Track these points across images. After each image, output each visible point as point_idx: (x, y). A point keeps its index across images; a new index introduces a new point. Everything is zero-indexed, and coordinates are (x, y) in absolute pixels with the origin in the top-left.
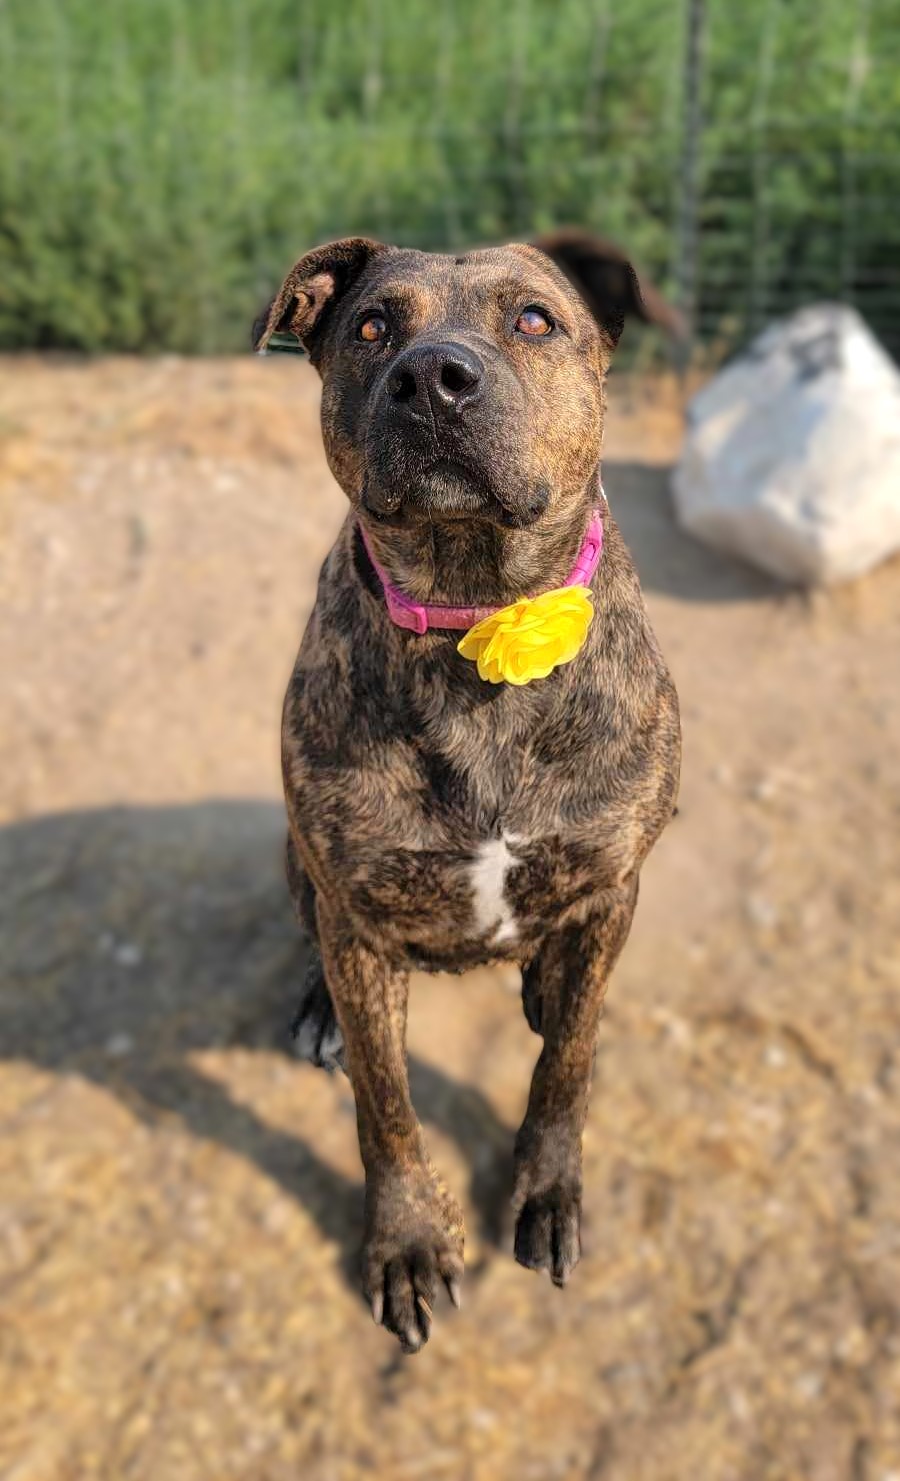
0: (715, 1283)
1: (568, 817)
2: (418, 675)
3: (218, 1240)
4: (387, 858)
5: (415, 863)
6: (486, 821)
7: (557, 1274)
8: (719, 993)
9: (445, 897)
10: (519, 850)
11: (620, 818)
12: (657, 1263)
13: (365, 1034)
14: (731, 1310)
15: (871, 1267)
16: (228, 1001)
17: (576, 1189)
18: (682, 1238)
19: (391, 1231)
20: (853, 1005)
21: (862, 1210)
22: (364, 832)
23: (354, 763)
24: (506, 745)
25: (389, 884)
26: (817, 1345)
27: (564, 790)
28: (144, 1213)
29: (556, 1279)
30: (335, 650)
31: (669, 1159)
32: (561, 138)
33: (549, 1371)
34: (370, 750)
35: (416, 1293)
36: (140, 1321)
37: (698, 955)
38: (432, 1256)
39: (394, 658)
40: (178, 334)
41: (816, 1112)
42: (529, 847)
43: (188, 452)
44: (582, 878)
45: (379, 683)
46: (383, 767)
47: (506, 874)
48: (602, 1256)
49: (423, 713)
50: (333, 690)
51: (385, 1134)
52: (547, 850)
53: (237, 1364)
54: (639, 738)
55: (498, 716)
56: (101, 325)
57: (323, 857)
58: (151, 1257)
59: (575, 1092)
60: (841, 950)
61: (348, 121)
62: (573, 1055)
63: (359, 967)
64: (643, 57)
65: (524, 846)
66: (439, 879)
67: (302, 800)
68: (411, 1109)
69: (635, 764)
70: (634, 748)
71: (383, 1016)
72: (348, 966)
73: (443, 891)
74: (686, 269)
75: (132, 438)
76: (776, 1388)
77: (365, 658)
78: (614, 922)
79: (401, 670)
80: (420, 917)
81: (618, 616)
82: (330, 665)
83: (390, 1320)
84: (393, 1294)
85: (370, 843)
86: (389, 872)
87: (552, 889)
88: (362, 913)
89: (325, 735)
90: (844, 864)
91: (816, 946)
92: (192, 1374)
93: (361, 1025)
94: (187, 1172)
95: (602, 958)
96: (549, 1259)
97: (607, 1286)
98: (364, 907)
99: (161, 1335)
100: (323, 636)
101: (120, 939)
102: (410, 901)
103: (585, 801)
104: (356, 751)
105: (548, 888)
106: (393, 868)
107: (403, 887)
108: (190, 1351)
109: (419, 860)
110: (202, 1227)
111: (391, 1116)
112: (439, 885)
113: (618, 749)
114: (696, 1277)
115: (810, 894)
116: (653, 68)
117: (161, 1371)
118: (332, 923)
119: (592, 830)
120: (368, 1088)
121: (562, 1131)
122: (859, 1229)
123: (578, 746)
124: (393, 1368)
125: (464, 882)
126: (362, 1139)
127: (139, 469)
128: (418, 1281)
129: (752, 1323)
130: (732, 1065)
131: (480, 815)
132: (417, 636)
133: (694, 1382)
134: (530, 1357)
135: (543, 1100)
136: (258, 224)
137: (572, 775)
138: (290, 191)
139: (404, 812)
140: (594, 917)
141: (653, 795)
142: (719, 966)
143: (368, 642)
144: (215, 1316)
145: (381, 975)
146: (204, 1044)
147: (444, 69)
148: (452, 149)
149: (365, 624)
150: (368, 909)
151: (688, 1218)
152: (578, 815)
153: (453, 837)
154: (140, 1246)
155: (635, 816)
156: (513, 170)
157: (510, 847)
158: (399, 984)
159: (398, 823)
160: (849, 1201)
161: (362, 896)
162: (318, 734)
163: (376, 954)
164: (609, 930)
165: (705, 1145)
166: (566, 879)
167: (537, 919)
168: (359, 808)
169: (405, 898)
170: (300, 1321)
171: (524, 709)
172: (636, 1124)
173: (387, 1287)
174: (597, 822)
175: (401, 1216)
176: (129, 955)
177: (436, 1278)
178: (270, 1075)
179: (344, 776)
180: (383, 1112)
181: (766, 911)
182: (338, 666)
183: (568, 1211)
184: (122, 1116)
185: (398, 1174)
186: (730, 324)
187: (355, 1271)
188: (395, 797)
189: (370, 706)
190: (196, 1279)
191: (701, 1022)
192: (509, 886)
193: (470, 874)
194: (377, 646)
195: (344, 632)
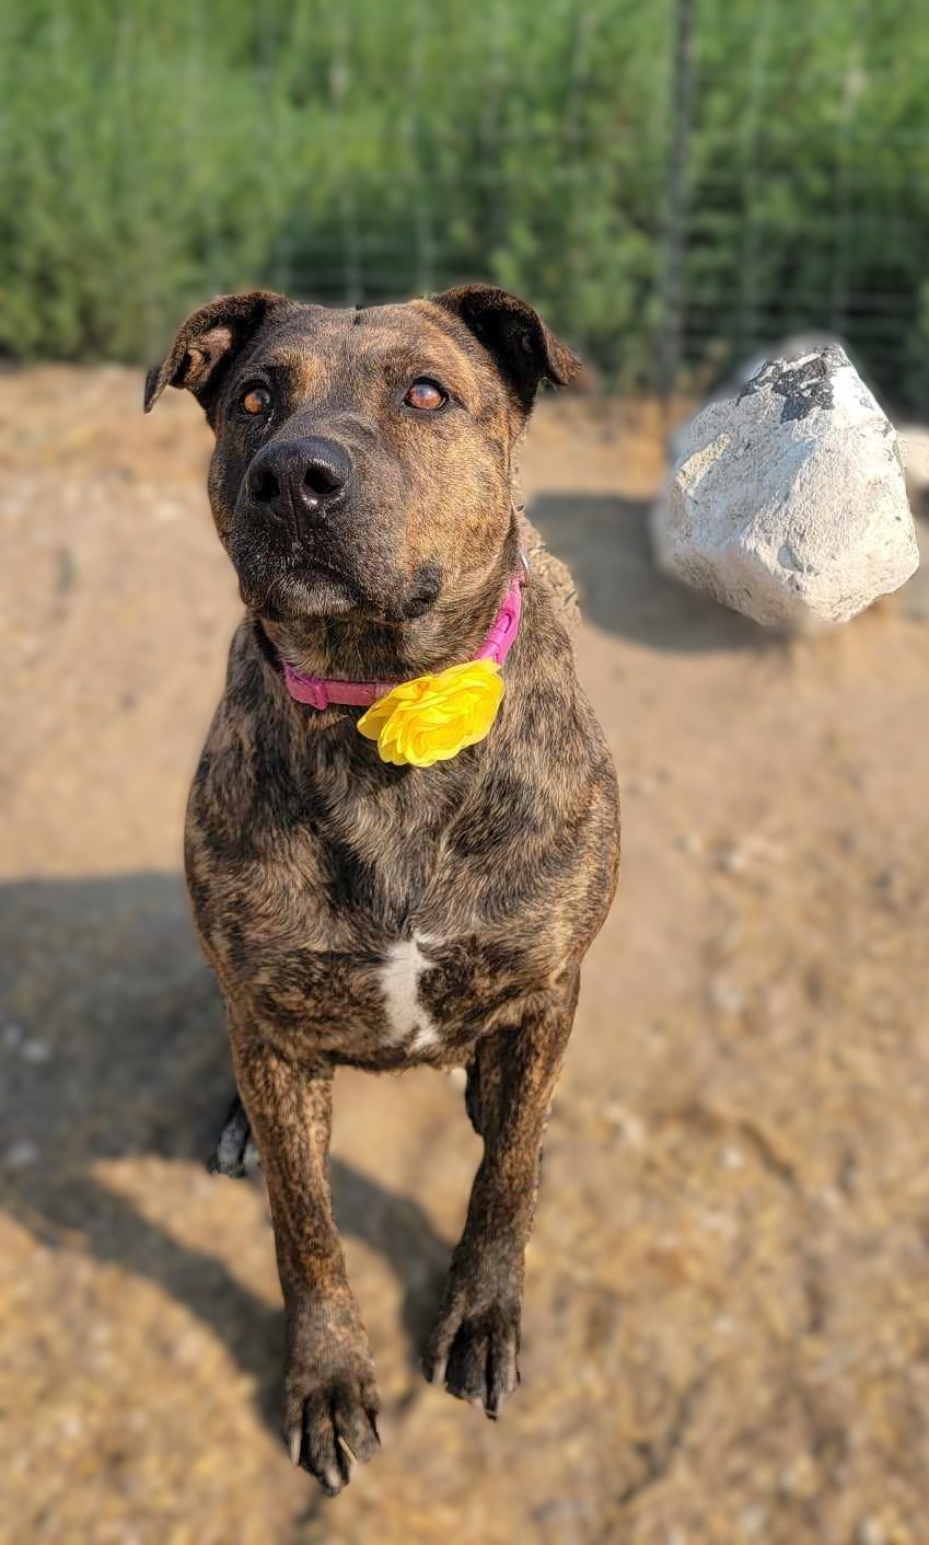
0: (659, 1410)
1: (486, 915)
2: (320, 756)
3: (122, 1375)
4: (289, 960)
5: (320, 965)
6: (394, 921)
7: (491, 1405)
8: (677, 1087)
9: (355, 1002)
10: (433, 953)
11: (543, 918)
12: (598, 1390)
13: (281, 1148)
14: (674, 1440)
15: (822, 1389)
16: (145, 1104)
17: (515, 1310)
18: (626, 1362)
19: (311, 1361)
20: (816, 1099)
21: (816, 1325)
22: (266, 931)
23: (258, 855)
24: (414, 834)
25: (293, 988)
26: (763, 1477)
27: (482, 884)
28: (41, 1345)
29: (490, 1412)
30: (239, 730)
31: (615, 1274)
32: (537, 142)
33: (478, 1514)
34: (273, 840)
35: (337, 1431)
36: (33, 1468)
37: (657, 1045)
38: (356, 1388)
39: (296, 737)
40: (119, 344)
41: (772, 1218)
42: (444, 948)
43: (128, 475)
44: (504, 981)
45: (283, 765)
46: (288, 859)
47: (419, 978)
48: (539, 1382)
49: (327, 798)
50: (236, 774)
51: (303, 1255)
52: (464, 951)
53: (137, 1514)
54: (566, 831)
55: (406, 803)
56: (33, 330)
57: (224, 959)
58: (46, 1396)
59: (516, 1205)
60: (806, 1039)
61: (314, 108)
62: (512, 1166)
63: (270, 1076)
64: (622, 58)
65: (437, 948)
66: (346, 983)
67: (206, 895)
68: (333, 1227)
69: (560, 858)
70: (559, 842)
71: (299, 1128)
72: (258, 1075)
73: (351, 996)
74: (673, 289)
75: (64, 458)
76: (719, 1524)
77: (270, 737)
78: (550, 1025)
79: (304, 750)
80: (329, 1024)
81: (539, 697)
82: (233, 748)
83: (308, 1461)
84: (312, 1431)
85: (272, 944)
86: (293, 976)
87: (473, 993)
88: (268, 1018)
89: (229, 824)
90: (816, 944)
91: (781, 1035)
92: (88, 1526)
93: (276, 1137)
94: (92, 1299)
95: (540, 1063)
96: (483, 1389)
97: (545, 1417)
98: (270, 1013)
99: (55, 1483)
100: (227, 714)
101: (27, 1033)
102: (316, 1006)
103: (503, 898)
104: (259, 840)
105: (467, 992)
106: (296, 970)
107: (307, 991)
108: (88, 1500)
109: (326, 963)
110: (105, 1361)
111: (309, 1237)
112: (346, 989)
113: (538, 843)
114: (639, 1405)
115: (778, 977)
116: (635, 68)
117: (53, 1524)
118: (242, 1029)
119: (512, 930)
120: (285, 1205)
121: (503, 1246)
122: (813, 1347)
123: (496, 838)
124: (310, 1515)
125: (374, 986)
126: (280, 1262)
127: (72, 493)
128: (339, 1417)
129: (695, 1455)
130: (687, 1168)
131: (388, 914)
132: (319, 713)
133: (631, 1521)
134: (457, 1499)
135: (483, 1214)
136: (212, 221)
137: (488, 871)
138: (248, 187)
139: (309, 909)
140: (529, 1019)
141: (582, 892)
142: (678, 1057)
143: (272, 721)
144: (115, 1460)
145: (296, 1084)
146: (115, 1153)
147: (419, 55)
148: (426, 150)
149: (269, 699)
150: (273, 1014)
151: (634, 1339)
152: (496, 912)
153: (360, 938)
154: (36, 1384)
155: (561, 916)
156: (488, 176)
157: (421, 948)
158: (317, 1093)
159: (303, 921)
160: (803, 1316)
161: (266, 1001)
162: (222, 824)
163: (289, 1062)
164: (546, 1033)
165: (655, 1258)
166: (487, 983)
167: (459, 1024)
168: (262, 904)
169: (310, 1003)
170: (210, 1465)
171: (434, 794)
172: (582, 1236)
173: (305, 1423)
174: (517, 922)
175: (321, 1347)
176: (37, 1051)
177: (359, 1412)
178: (188, 1187)
179: (247, 869)
180: (301, 1232)
181: (730, 996)
182: (241, 748)
183: (505, 1335)
184: (20, 1237)
185: (318, 1300)
186: (718, 349)
187: (272, 1408)
188: (300, 893)
189: (274, 791)
190: (96, 1420)
191: (656, 1120)
192: (424, 990)
193: (380, 978)
194: (281, 722)
195: (249, 709)
